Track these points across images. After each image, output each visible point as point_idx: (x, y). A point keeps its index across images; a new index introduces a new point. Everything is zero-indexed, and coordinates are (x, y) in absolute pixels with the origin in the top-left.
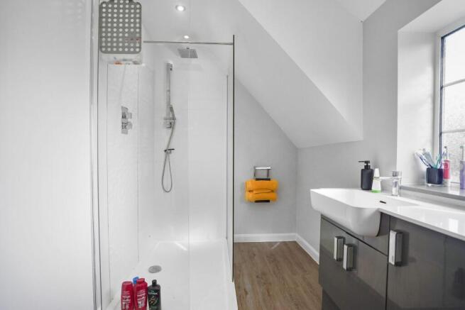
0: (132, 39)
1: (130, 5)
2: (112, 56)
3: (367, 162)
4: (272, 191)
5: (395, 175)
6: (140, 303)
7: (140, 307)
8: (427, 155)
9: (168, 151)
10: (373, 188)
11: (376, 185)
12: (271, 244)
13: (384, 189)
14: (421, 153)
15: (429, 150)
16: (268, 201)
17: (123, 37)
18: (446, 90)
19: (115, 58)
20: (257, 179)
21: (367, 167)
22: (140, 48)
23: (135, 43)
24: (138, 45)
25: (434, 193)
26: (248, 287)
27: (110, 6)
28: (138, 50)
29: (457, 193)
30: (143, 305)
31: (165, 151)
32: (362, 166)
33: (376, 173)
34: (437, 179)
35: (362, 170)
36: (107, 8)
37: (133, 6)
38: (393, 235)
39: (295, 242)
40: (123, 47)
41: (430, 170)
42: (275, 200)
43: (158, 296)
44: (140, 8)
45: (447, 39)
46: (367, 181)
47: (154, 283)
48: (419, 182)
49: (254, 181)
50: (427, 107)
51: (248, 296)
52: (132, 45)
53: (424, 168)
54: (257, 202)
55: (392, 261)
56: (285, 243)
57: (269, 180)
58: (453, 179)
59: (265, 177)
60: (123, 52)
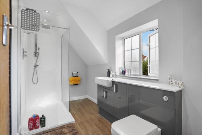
0: (36, 26)
1: (35, 13)
2: (26, 31)
3: (109, 70)
4: (79, 81)
5: (115, 73)
6: (37, 124)
7: (37, 126)
8: (122, 67)
9: (35, 66)
10: (111, 76)
11: (111, 75)
12: (79, 100)
13: (113, 77)
14: (120, 67)
15: (122, 66)
16: (77, 84)
17: (32, 24)
18: (125, 52)
19: (28, 32)
20: (73, 77)
21: (109, 71)
22: (39, 29)
23: (37, 27)
24: (38, 28)
25: (123, 76)
26: (75, 113)
27: (26, 11)
28: (38, 30)
29: (127, 76)
30: (38, 125)
31: (34, 66)
32: (108, 71)
33: (111, 72)
34: (124, 73)
35: (108, 72)
36: (24, 12)
37: (36, 14)
38: (115, 85)
39: (87, 98)
40: (32, 28)
41: (123, 71)
42: (80, 84)
43: (45, 120)
44: (39, 15)
45: (125, 40)
46: (109, 75)
47: (43, 116)
48: (120, 74)
49: (72, 77)
50: (122, 56)
51: (76, 115)
52: (36, 28)
53: (121, 71)
54: (73, 85)
55: (115, 91)
56: (84, 99)
57: (78, 77)
58: (126, 73)
59: (76, 76)
60: (32, 30)
